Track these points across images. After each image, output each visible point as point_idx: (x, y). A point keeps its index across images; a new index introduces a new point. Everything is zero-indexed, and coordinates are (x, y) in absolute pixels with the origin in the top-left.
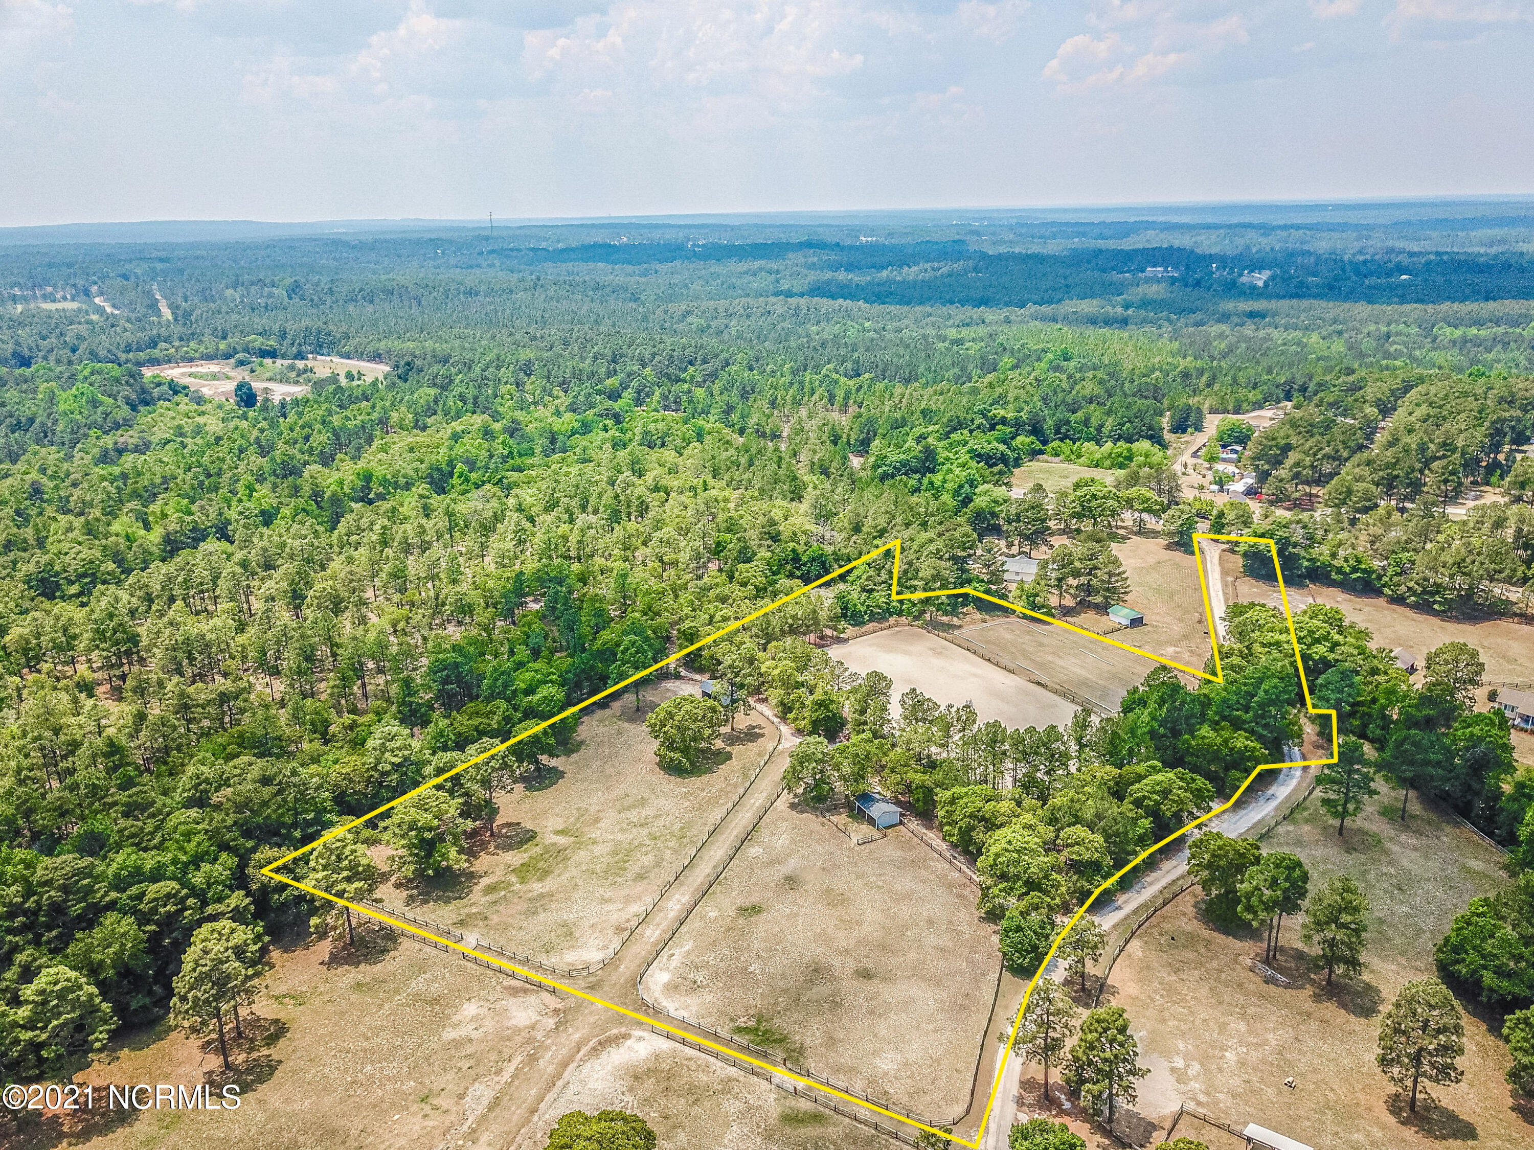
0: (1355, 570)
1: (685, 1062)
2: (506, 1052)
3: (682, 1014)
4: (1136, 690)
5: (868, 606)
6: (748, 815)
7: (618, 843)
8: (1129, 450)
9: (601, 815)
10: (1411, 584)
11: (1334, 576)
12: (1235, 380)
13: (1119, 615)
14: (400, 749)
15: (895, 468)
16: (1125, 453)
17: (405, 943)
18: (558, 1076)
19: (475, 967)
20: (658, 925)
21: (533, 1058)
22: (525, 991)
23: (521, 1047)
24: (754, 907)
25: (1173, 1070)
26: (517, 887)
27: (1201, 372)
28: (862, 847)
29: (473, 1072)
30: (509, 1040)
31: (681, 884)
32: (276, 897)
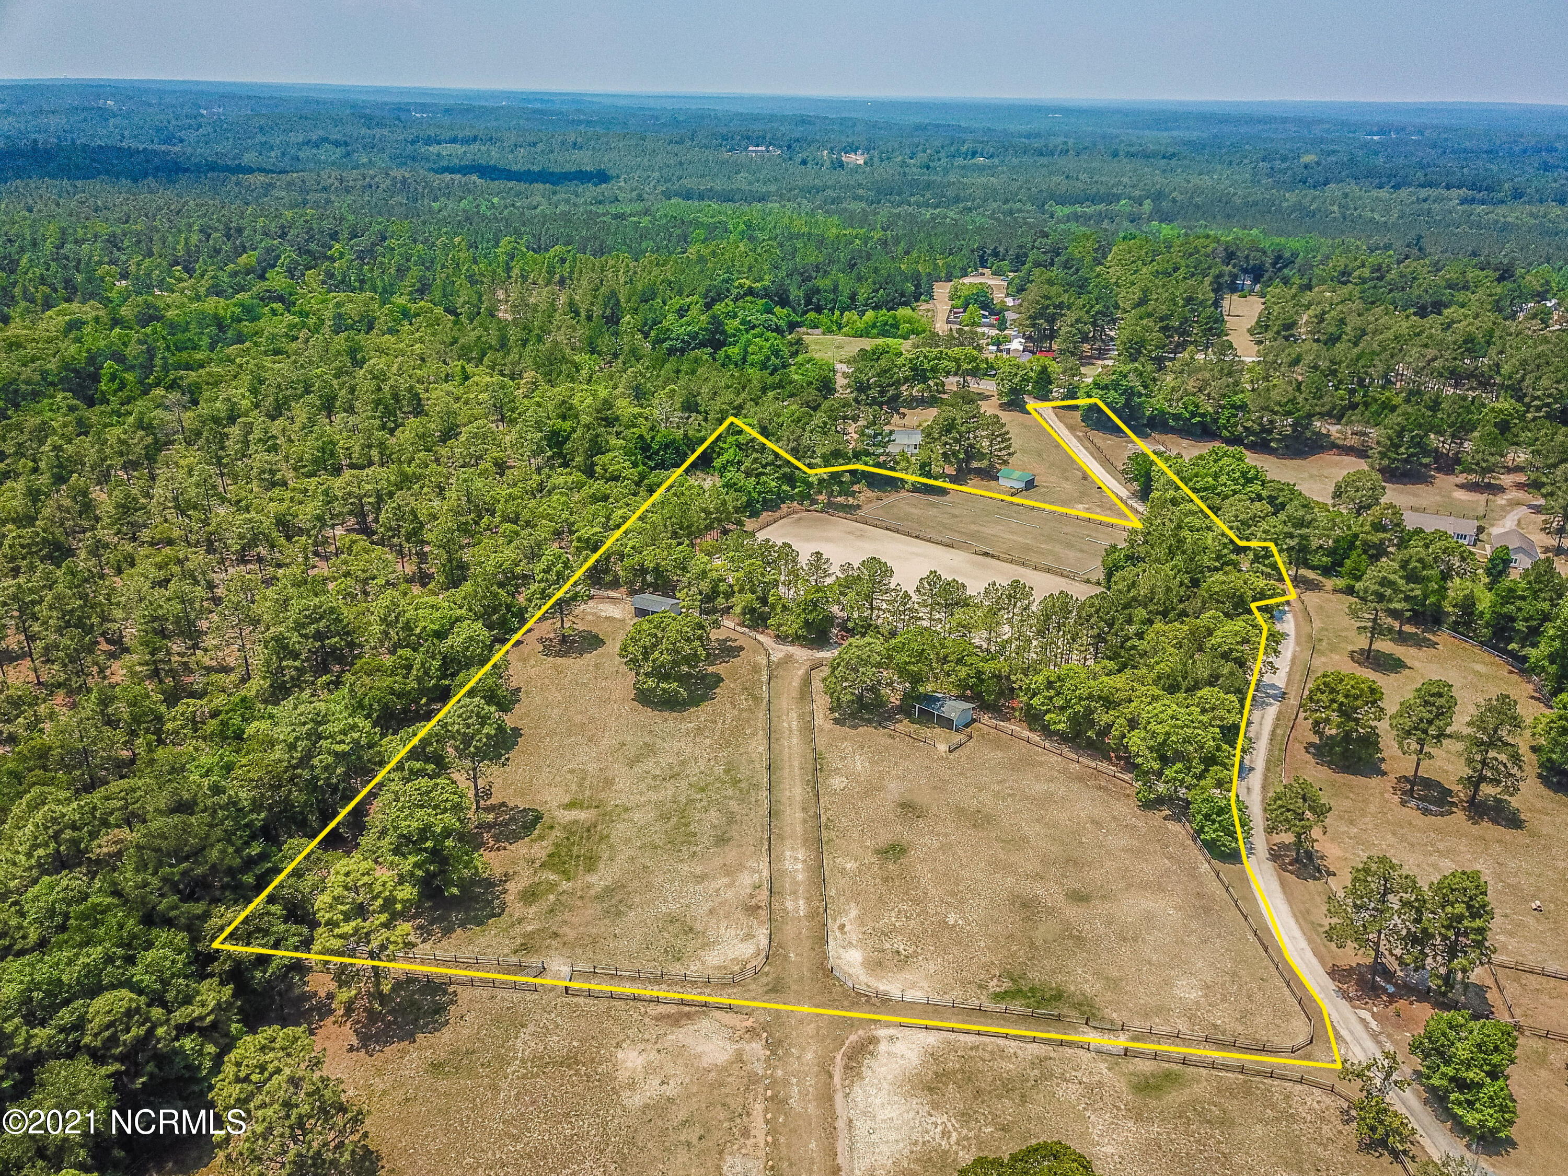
0: (1193, 415)
1: (973, 1053)
2: (735, 1103)
3: (916, 995)
6: (795, 741)
7: (658, 805)
8: (895, 317)
9: (609, 774)
11: (1172, 423)
13: (1012, 479)
15: (683, 341)
16: (891, 321)
17: (465, 994)
18: (830, 1116)
19: (590, 1001)
20: (795, 892)
21: (777, 1102)
22: (688, 1016)
23: (747, 1090)
24: (893, 847)
26: (565, 885)
28: (956, 754)
29: (710, 1143)
30: (721, 1085)
31: (781, 837)
32: (258, 974)
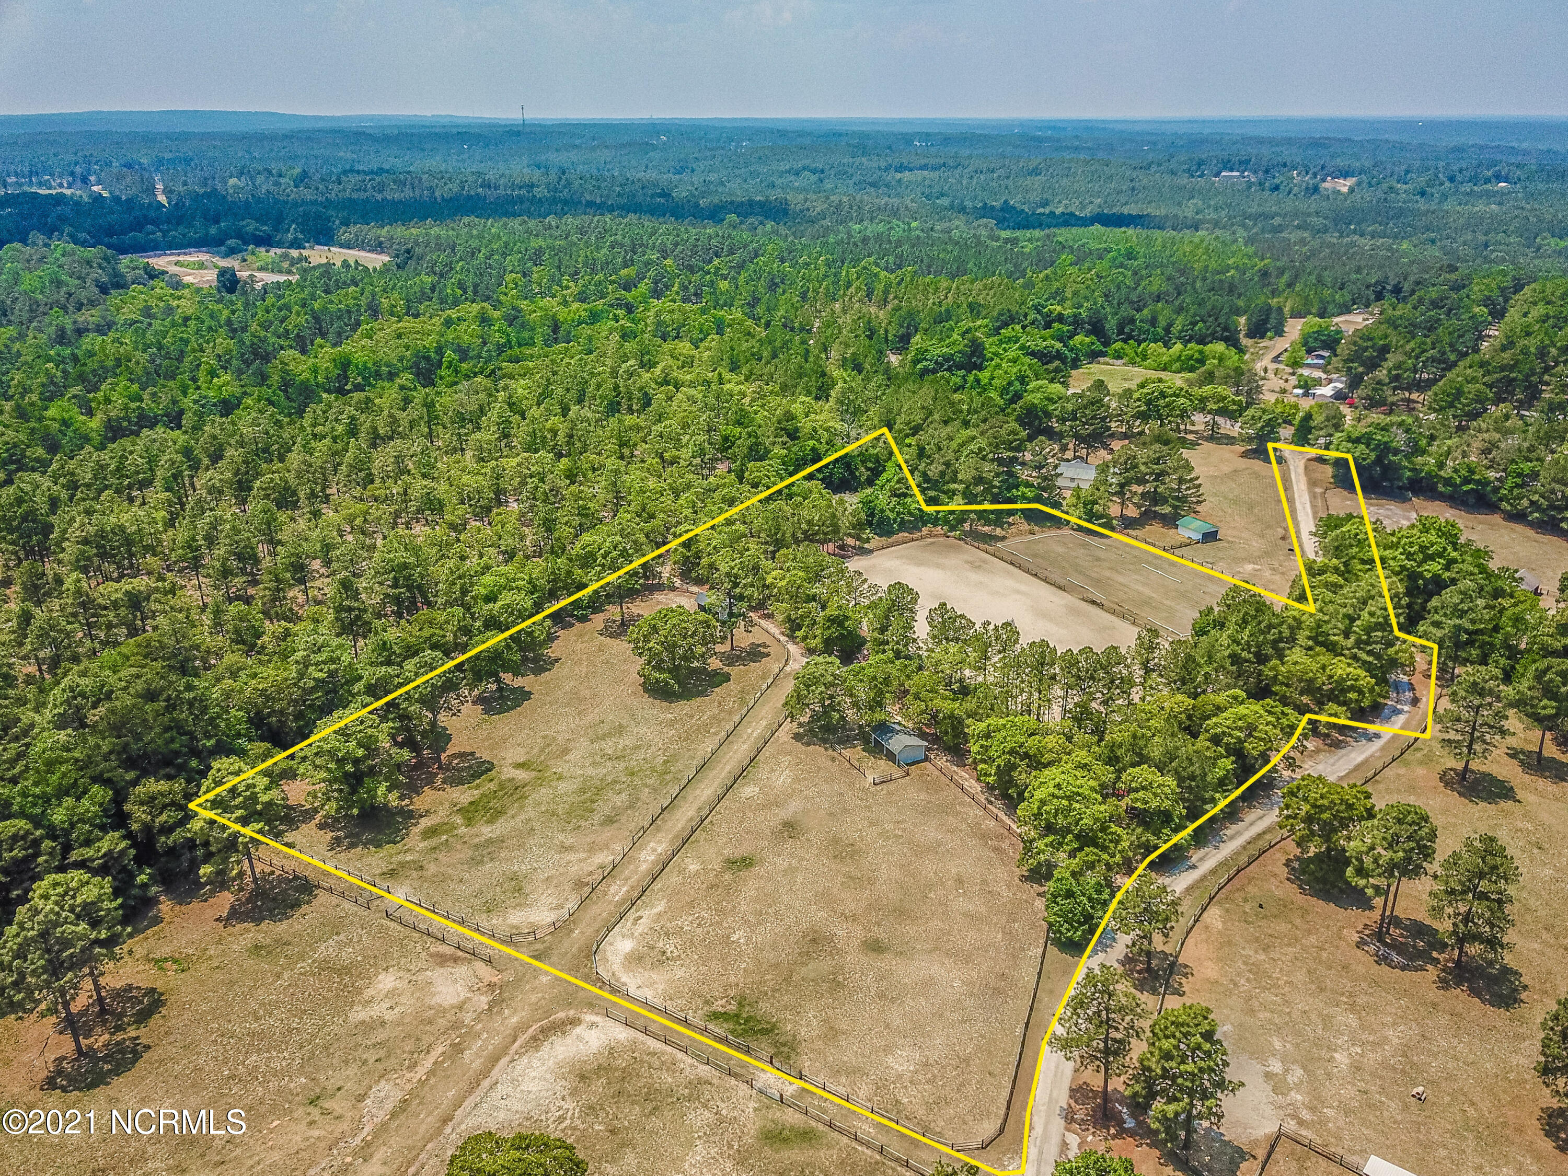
0: (1467, 481)
1: (646, 1058)
2: (426, 1040)
3: (648, 994)
4: (1210, 610)
5: (898, 514)
6: (745, 747)
7: (587, 778)
8: (1201, 352)
9: (571, 745)
10: (1535, 498)
11: (1441, 488)
12: (1320, 280)
13: (1190, 529)
14: (324, 662)
15: (936, 363)
16: (1197, 356)
17: (322, 897)
18: (485, 1073)
19: (399, 928)
20: (627, 879)
21: (457, 1049)
22: (456, 960)
23: (444, 1033)
24: (744, 860)
25: (1268, 1076)
26: (463, 830)
27: (1281, 272)
28: (879, 788)
29: (380, 1066)
30: (430, 1023)
31: (658, 829)
